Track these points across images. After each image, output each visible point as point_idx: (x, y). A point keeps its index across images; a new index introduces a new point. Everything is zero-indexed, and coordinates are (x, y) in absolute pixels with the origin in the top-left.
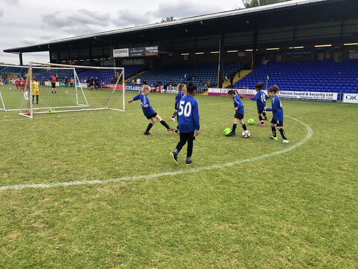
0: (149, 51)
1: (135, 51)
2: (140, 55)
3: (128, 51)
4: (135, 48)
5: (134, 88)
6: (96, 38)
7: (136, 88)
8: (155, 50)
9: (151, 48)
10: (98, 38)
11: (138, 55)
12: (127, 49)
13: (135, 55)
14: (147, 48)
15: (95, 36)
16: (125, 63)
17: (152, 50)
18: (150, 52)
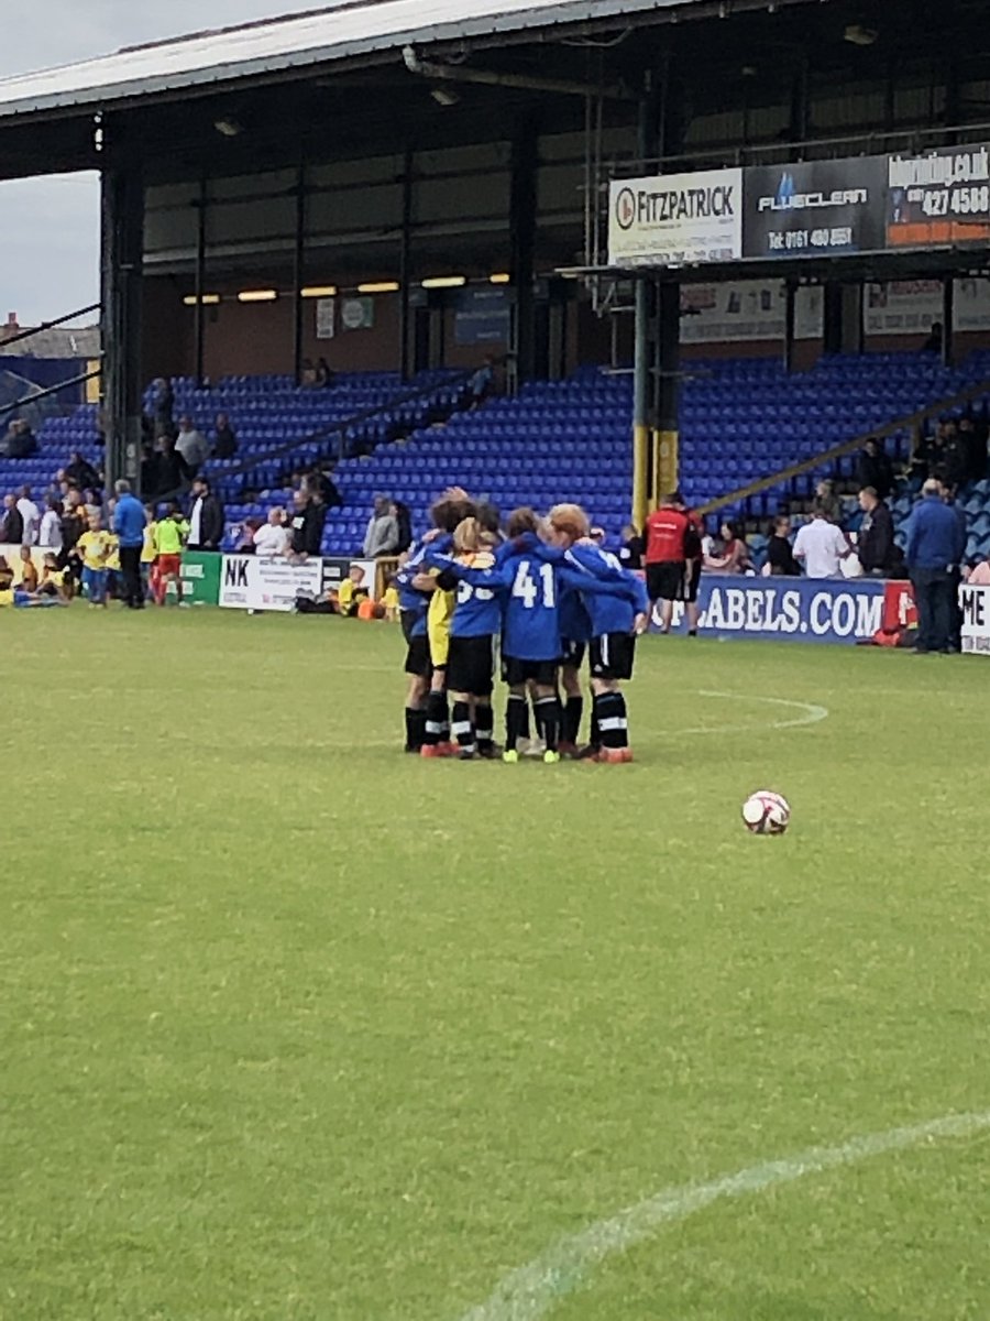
0: (914, 196)
1: (798, 201)
2: (841, 236)
3: (736, 201)
4: (802, 166)
5: (719, 612)
6: (418, 58)
7: (732, 608)
8: (970, 184)
9: (935, 167)
10: (435, 60)
11: (819, 238)
12: (731, 178)
13: (796, 239)
14: (902, 172)
15: (414, 46)
16: (890, 310)
17: (940, 187)
18: (928, 209)
